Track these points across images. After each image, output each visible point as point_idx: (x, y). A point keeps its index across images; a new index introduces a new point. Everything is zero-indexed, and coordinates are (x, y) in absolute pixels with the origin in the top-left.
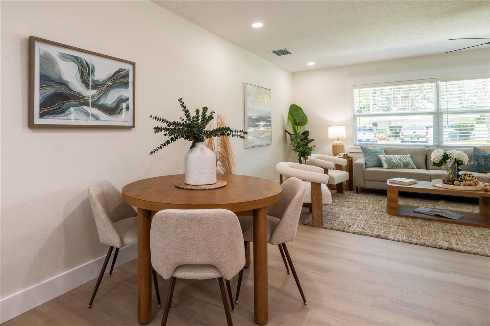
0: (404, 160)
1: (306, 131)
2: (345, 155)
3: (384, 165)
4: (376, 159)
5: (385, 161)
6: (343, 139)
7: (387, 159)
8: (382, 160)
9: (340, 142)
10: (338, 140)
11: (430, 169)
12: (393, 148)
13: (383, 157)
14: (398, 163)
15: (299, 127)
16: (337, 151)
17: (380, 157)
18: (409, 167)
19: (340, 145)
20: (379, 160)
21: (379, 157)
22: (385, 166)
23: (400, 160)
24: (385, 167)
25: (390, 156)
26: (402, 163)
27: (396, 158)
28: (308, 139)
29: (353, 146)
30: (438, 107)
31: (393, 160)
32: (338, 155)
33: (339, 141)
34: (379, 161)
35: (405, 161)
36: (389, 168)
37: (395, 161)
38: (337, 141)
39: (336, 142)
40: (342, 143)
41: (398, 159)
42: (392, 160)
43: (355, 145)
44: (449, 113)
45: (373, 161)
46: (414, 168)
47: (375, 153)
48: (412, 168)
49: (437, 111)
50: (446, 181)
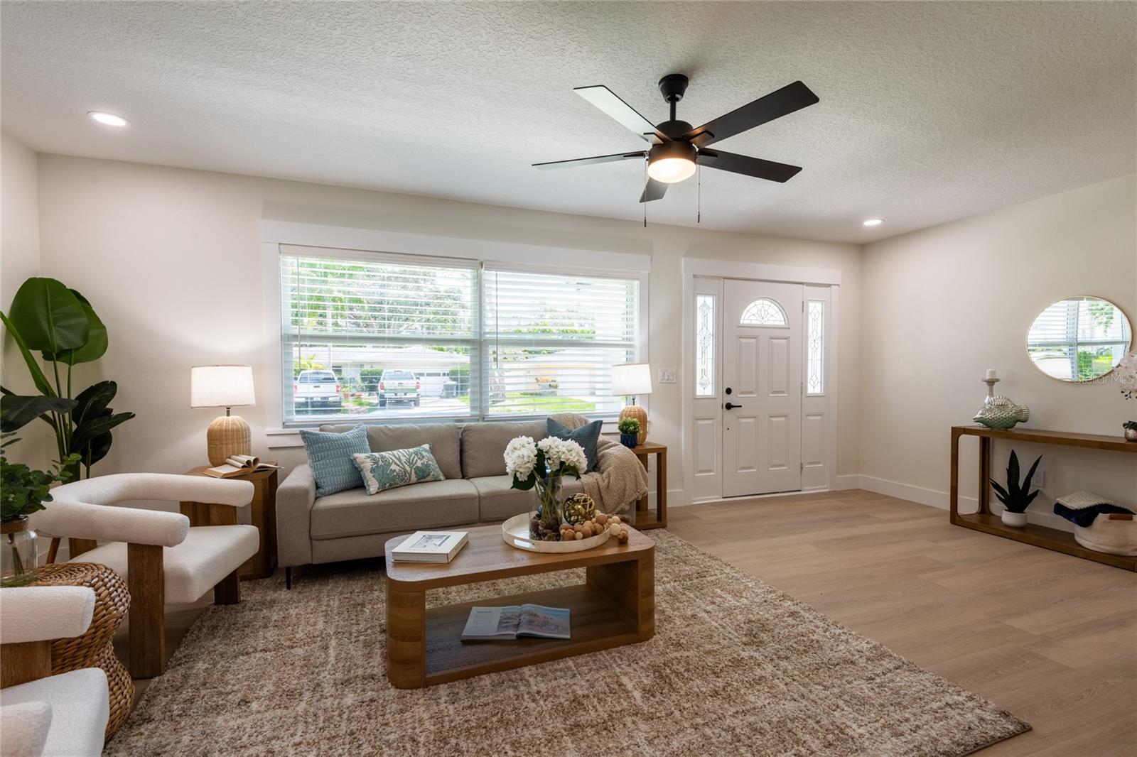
0: (419, 461)
1: (105, 383)
2: (248, 462)
3: (369, 482)
4: (347, 467)
5: (371, 472)
6: (243, 408)
7: (377, 462)
8: (362, 470)
9: (235, 419)
10: (228, 414)
11: (470, 475)
12: (390, 429)
13: (364, 458)
14: (405, 471)
15: (67, 366)
16: (224, 449)
17: (358, 460)
18: (429, 478)
19: (233, 430)
20: (356, 468)
21: (355, 459)
22: (373, 485)
23: (410, 463)
24: (371, 489)
25: (384, 454)
26: (413, 471)
27: (399, 460)
28: (111, 410)
29: (280, 430)
30: (481, 327)
31: (393, 467)
32: (227, 463)
33: (230, 418)
34: (356, 470)
35: (419, 464)
36: (382, 490)
37: (397, 469)
38: (226, 417)
39: (222, 420)
40: (244, 421)
41: (403, 459)
42: (389, 464)
43: (285, 426)
44: (501, 344)
45: (340, 475)
46: (440, 480)
47: (344, 449)
48: (436, 480)
49: (478, 338)
50: (540, 528)
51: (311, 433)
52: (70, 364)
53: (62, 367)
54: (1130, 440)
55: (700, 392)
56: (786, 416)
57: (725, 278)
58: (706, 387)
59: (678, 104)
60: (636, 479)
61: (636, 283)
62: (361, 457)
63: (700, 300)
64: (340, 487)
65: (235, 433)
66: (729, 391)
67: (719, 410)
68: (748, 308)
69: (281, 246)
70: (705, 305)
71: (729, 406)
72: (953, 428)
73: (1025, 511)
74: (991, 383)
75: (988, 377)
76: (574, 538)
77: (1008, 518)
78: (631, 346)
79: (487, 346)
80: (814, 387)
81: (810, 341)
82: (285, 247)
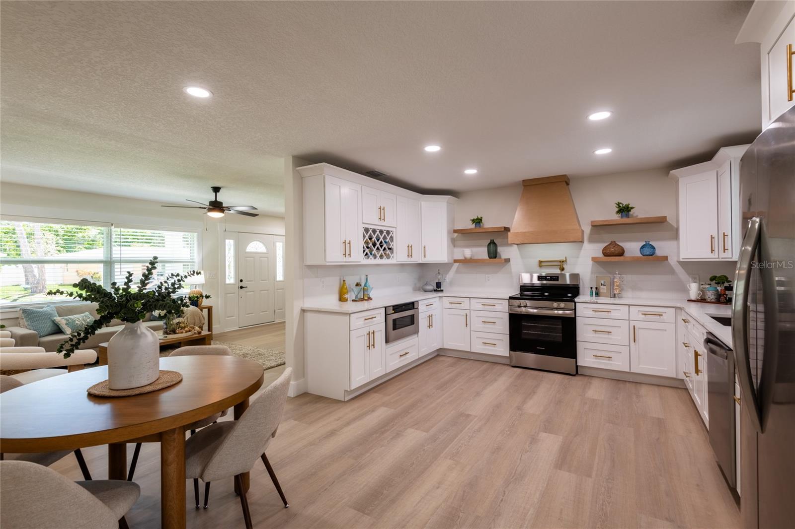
0: (88, 319)
3: (66, 330)
4: (50, 324)
5: (66, 325)
7: (68, 320)
8: (60, 325)
12: (64, 307)
13: (61, 321)
14: (83, 324)
20: (56, 324)
21: (55, 320)
22: (68, 331)
24: (66, 332)
25: (70, 317)
26: (86, 324)
27: (79, 319)
30: (111, 255)
31: (77, 322)
35: (88, 321)
37: (79, 323)
41: (81, 319)
42: (75, 321)
44: (123, 262)
45: (48, 328)
47: (47, 316)
49: (109, 260)
50: (168, 332)
51: (29, 310)
55: (228, 281)
56: (267, 290)
57: (239, 232)
58: (230, 278)
59: (218, 194)
60: (200, 319)
61: (196, 234)
62: (58, 319)
63: (227, 241)
64: (47, 333)
66: (241, 281)
67: (237, 289)
68: (249, 245)
70: (230, 244)
71: (241, 287)
78: (193, 262)
79: (114, 264)
80: (280, 277)
81: (277, 259)
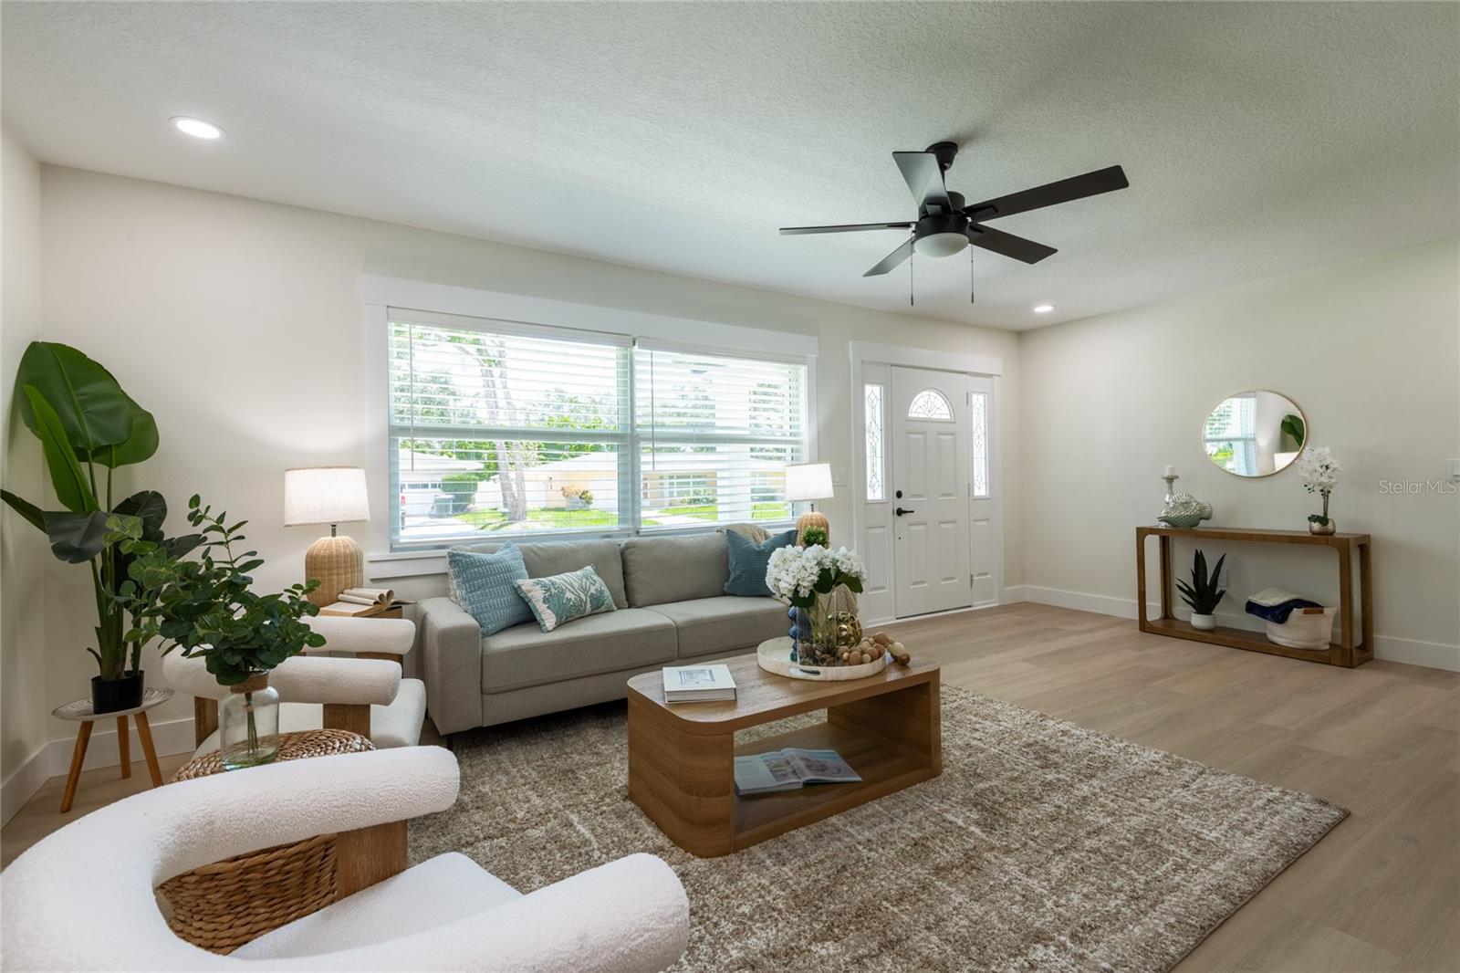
0: (592, 586)
1: (144, 494)
2: (381, 596)
3: (543, 616)
4: (509, 598)
5: (544, 602)
6: (355, 526)
7: (549, 590)
8: (530, 600)
9: (343, 540)
10: (334, 534)
11: (638, 604)
12: (540, 549)
13: (533, 589)
14: (580, 599)
15: (106, 468)
16: (335, 582)
17: (523, 588)
18: (603, 609)
19: (345, 556)
20: (522, 599)
21: (520, 587)
22: (549, 619)
23: (585, 590)
24: (547, 625)
25: (553, 578)
26: (588, 599)
27: (572, 585)
28: (162, 534)
29: (386, 554)
31: (568, 595)
32: (339, 601)
33: (337, 537)
34: (523, 602)
35: (593, 590)
36: (560, 625)
37: (572, 597)
38: (331, 537)
39: (324, 542)
40: (354, 542)
41: (576, 585)
42: (563, 592)
43: (392, 550)
44: (657, 440)
45: (503, 608)
46: (613, 611)
47: (503, 575)
48: (609, 611)
49: (629, 432)
50: (818, 653)
51: (463, 555)
52: (111, 467)
53: (100, 470)
54: (1314, 533)
55: (870, 496)
56: (954, 522)
57: (892, 365)
58: (876, 492)
61: (803, 369)
62: (526, 584)
63: (868, 389)
64: (502, 623)
65: (349, 559)
66: (899, 495)
67: (890, 516)
68: (915, 400)
69: (389, 309)
70: (873, 393)
71: (900, 512)
72: (1138, 529)
73: (1213, 612)
74: (1170, 480)
75: (1167, 474)
76: (862, 662)
77: (1198, 621)
78: (796, 442)
79: (639, 442)
80: (980, 490)
81: (975, 436)
82: (395, 311)
